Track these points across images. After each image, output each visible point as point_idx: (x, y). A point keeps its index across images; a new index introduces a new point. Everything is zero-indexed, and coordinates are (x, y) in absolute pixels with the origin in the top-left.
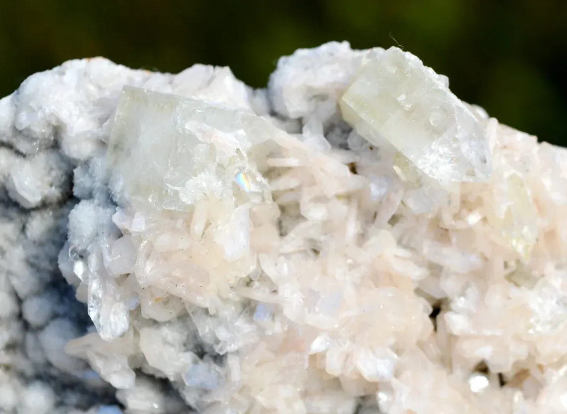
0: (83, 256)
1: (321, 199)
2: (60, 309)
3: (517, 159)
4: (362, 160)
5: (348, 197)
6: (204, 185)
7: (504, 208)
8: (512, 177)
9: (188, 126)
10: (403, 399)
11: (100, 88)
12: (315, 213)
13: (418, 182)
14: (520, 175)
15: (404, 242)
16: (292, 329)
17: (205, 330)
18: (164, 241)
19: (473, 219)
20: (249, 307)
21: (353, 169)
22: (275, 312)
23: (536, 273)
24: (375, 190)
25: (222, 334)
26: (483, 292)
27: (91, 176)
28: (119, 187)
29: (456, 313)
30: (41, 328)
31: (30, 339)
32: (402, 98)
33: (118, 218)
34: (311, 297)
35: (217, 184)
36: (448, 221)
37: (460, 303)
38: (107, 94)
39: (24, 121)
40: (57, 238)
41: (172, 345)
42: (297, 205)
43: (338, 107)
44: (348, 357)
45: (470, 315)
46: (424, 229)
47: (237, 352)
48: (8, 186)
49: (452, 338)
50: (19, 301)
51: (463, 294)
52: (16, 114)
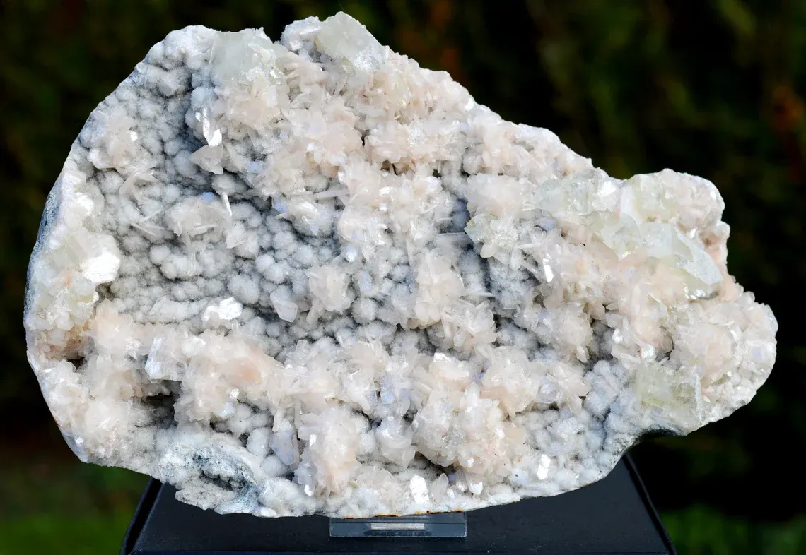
0: (200, 110)
1: (309, 84)
2: (183, 146)
3: (399, 64)
4: (326, 66)
5: (321, 84)
6: (257, 72)
7: (394, 84)
8: (397, 72)
9: (249, 45)
10: (350, 174)
11: (203, 38)
12: (306, 90)
13: (354, 72)
14: (400, 72)
15: (348, 104)
16: (297, 140)
17: (256, 144)
18: (239, 98)
19: (380, 91)
20: (277, 133)
21: (323, 69)
22: (290, 134)
23: (410, 119)
24: (334, 78)
25: (265, 145)
26: (385, 125)
27: (202, 76)
28: (216, 78)
29: (374, 136)
30: (173, 156)
31: (168, 162)
32: (345, 33)
33: (217, 90)
34: (306, 126)
35: (262, 73)
36: (368, 92)
37: (374, 131)
38: (206, 40)
39: (169, 51)
40: (182, 110)
41: (240, 154)
42: (298, 88)
43: (315, 44)
44: (323, 155)
45: (379, 137)
46: (356, 96)
47: (272, 153)
48: (160, 85)
49: (372, 148)
50: (163, 142)
51: (376, 127)
52: (165, 49)
